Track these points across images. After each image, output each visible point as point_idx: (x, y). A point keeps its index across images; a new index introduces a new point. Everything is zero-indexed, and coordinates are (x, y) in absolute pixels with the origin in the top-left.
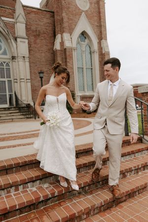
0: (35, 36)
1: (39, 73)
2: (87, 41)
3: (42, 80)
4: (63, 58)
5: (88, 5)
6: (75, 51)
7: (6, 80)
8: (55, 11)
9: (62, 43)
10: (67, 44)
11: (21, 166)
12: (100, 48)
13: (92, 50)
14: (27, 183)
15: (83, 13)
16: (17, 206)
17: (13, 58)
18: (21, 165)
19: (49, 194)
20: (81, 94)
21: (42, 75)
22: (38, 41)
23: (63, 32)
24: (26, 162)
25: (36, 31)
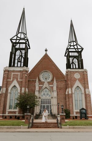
0: (60, 90)
4: (68, 97)
5: (80, 76)
7: (49, 105)
9: (68, 92)
15: (77, 80)
17: (52, 98)
20: (76, 111)
23: (69, 88)
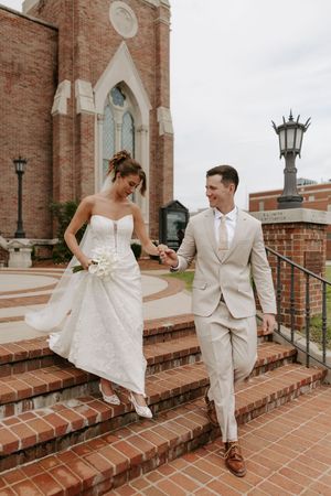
1: (15, 162)
2: (127, 104)
3: (20, 179)
4: (71, 135)
5: (136, 27)
6: (101, 122)
8: (61, 28)
9: (72, 102)
10: (85, 105)
11: (12, 364)
12: (155, 125)
13: (137, 126)
14: (31, 398)
15: (124, 43)
16: (20, 444)
18: (14, 360)
19: (85, 418)
21: (21, 167)
22: (16, 87)
23: (77, 77)
24: (24, 353)
25: (12, 64)
